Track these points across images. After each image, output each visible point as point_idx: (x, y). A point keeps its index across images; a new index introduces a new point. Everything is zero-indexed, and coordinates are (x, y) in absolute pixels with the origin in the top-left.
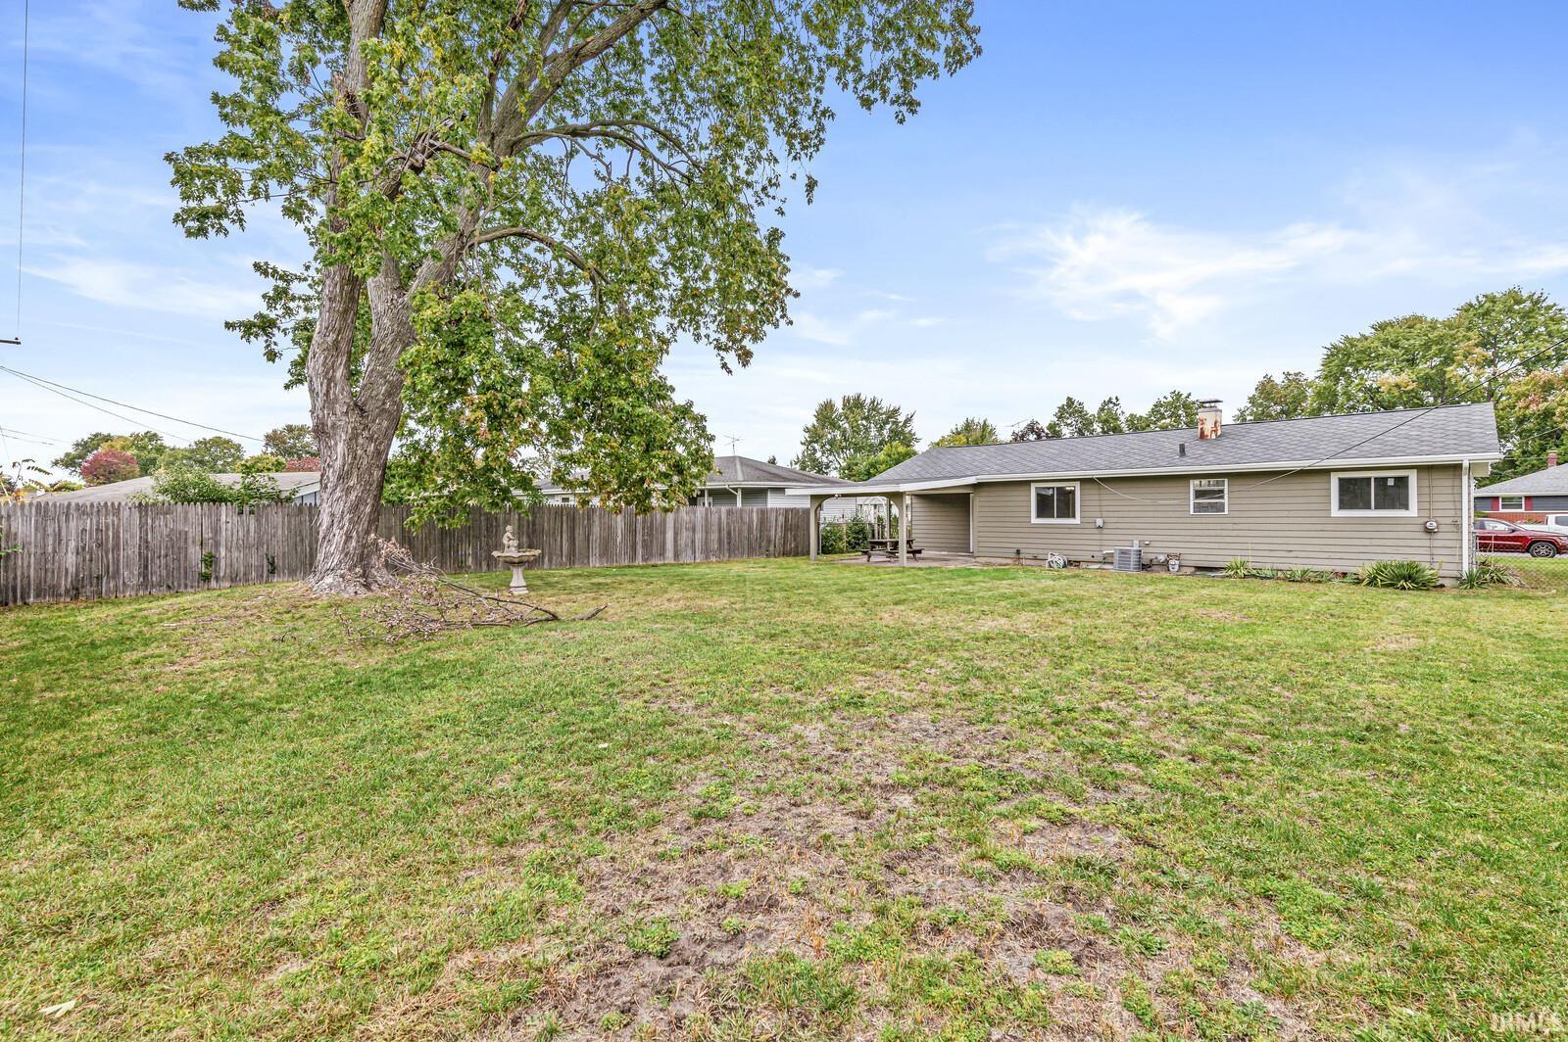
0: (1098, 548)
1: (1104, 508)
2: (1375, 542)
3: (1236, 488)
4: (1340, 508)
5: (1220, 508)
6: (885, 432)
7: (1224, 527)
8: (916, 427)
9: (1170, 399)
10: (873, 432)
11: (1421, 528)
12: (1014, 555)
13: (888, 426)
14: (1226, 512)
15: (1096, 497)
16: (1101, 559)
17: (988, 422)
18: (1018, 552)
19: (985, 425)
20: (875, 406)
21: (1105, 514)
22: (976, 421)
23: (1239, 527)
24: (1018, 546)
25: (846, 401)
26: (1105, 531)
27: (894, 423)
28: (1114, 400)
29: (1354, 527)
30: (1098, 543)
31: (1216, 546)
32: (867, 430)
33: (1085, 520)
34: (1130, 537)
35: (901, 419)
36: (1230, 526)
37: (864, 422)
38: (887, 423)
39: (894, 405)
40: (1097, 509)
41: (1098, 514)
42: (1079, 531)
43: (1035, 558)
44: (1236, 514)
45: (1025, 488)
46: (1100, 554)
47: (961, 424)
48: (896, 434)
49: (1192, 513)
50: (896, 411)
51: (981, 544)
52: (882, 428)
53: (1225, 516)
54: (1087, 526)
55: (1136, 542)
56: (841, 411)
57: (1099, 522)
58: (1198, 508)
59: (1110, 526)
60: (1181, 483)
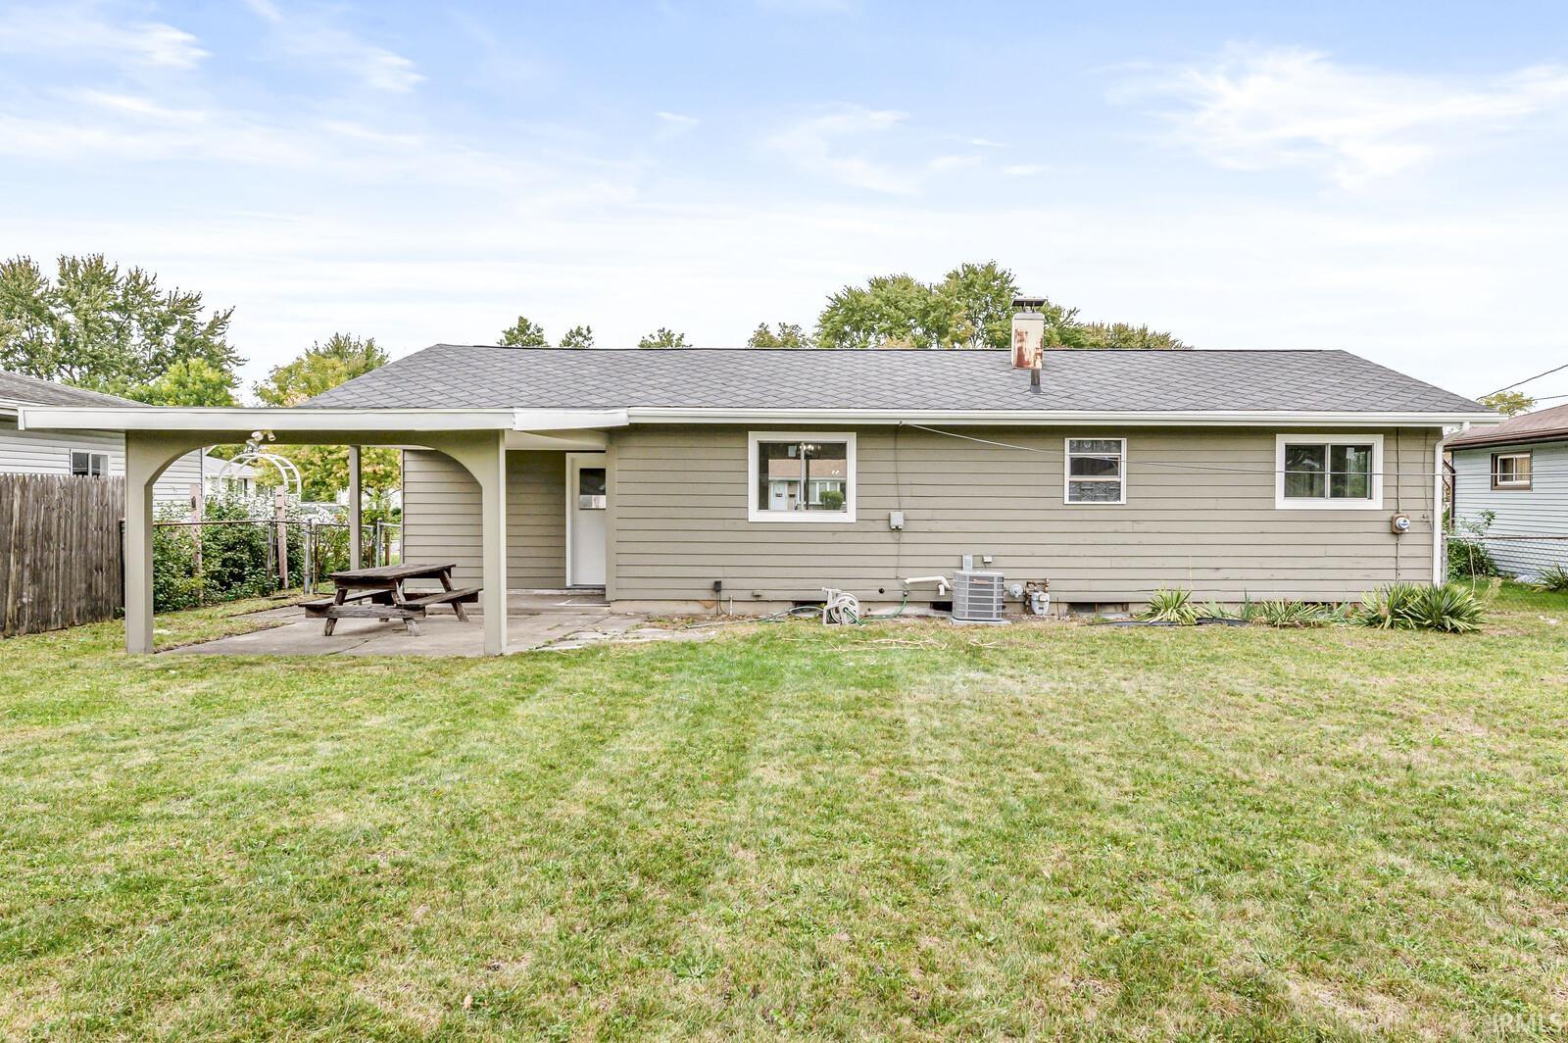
0: (891, 573)
1: (905, 490)
2: (1332, 551)
3: (1139, 456)
4: (1286, 495)
5: (1113, 491)
6: (165, 338)
7: (1119, 526)
8: (232, 337)
9: (657, 340)
10: (136, 338)
11: (1386, 527)
12: (707, 595)
13: (173, 329)
14: (1123, 500)
15: (890, 467)
16: (898, 596)
17: (377, 345)
18: (717, 587)
19: (370, 349)
20: (138, 286)
21: (906, 502)
22: (353, 339)
23: (1142, 527)
24: (718, 573)
25: (68, 268)
26: (906, 538)
27: (186, 324)
28: (585, 332)
29: (1309, 527)
30: (893, 562)
31: (1106, 563)
32: (120, 329)
33: (868, 514)
34: (956, 549)
35: (204, 318)
36: (1128, 527)
37: (116, 317)
38: (171, 322)
39: (186, 289)
40: (892, 491)
41: (893, 502)
42: (858, 538)
43: (757, 599)
44: (1138, 504)
45: (736, 442)
46: (896, 585)
47: (324, 342)
48: (188, 346)
49: (1067, 501)
50: (190, 303)
51: (624, 572)
52: (159, 331)
53: (1121, 507)
54: (871, 526)
55: (968, 559)
56: (54, 284)
57: (897, 519)
58: (1079, 492)
59: (914, 526)
60: (1051, 443)
